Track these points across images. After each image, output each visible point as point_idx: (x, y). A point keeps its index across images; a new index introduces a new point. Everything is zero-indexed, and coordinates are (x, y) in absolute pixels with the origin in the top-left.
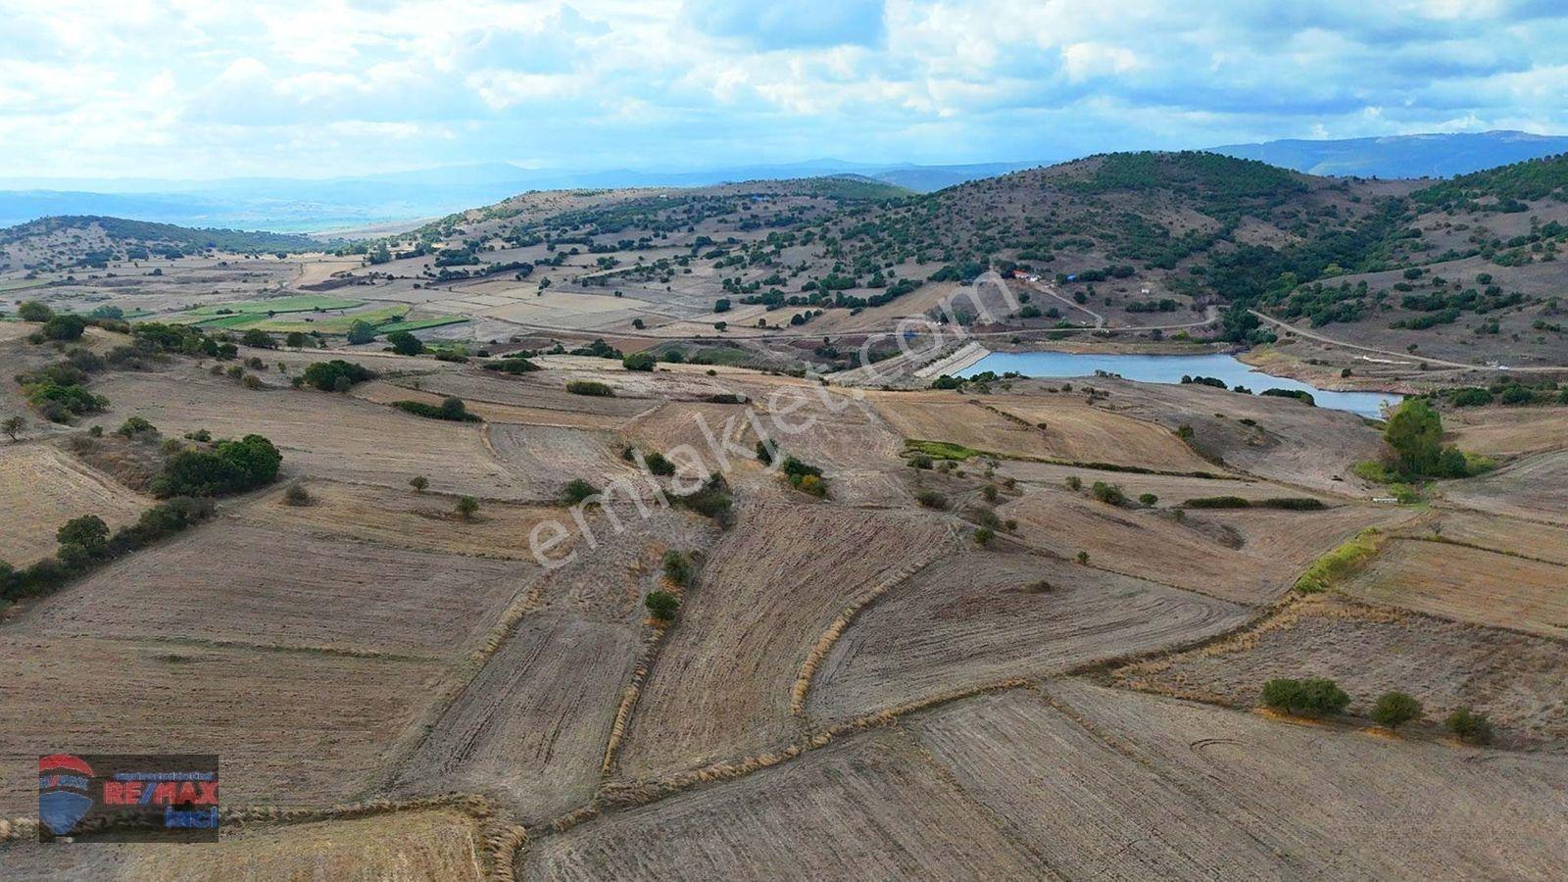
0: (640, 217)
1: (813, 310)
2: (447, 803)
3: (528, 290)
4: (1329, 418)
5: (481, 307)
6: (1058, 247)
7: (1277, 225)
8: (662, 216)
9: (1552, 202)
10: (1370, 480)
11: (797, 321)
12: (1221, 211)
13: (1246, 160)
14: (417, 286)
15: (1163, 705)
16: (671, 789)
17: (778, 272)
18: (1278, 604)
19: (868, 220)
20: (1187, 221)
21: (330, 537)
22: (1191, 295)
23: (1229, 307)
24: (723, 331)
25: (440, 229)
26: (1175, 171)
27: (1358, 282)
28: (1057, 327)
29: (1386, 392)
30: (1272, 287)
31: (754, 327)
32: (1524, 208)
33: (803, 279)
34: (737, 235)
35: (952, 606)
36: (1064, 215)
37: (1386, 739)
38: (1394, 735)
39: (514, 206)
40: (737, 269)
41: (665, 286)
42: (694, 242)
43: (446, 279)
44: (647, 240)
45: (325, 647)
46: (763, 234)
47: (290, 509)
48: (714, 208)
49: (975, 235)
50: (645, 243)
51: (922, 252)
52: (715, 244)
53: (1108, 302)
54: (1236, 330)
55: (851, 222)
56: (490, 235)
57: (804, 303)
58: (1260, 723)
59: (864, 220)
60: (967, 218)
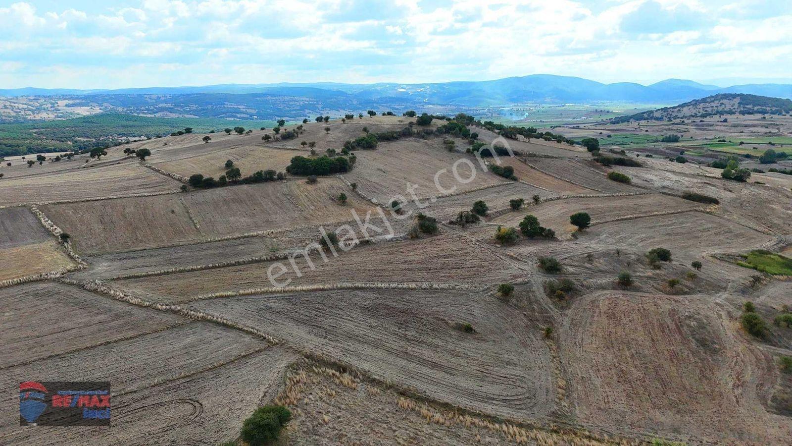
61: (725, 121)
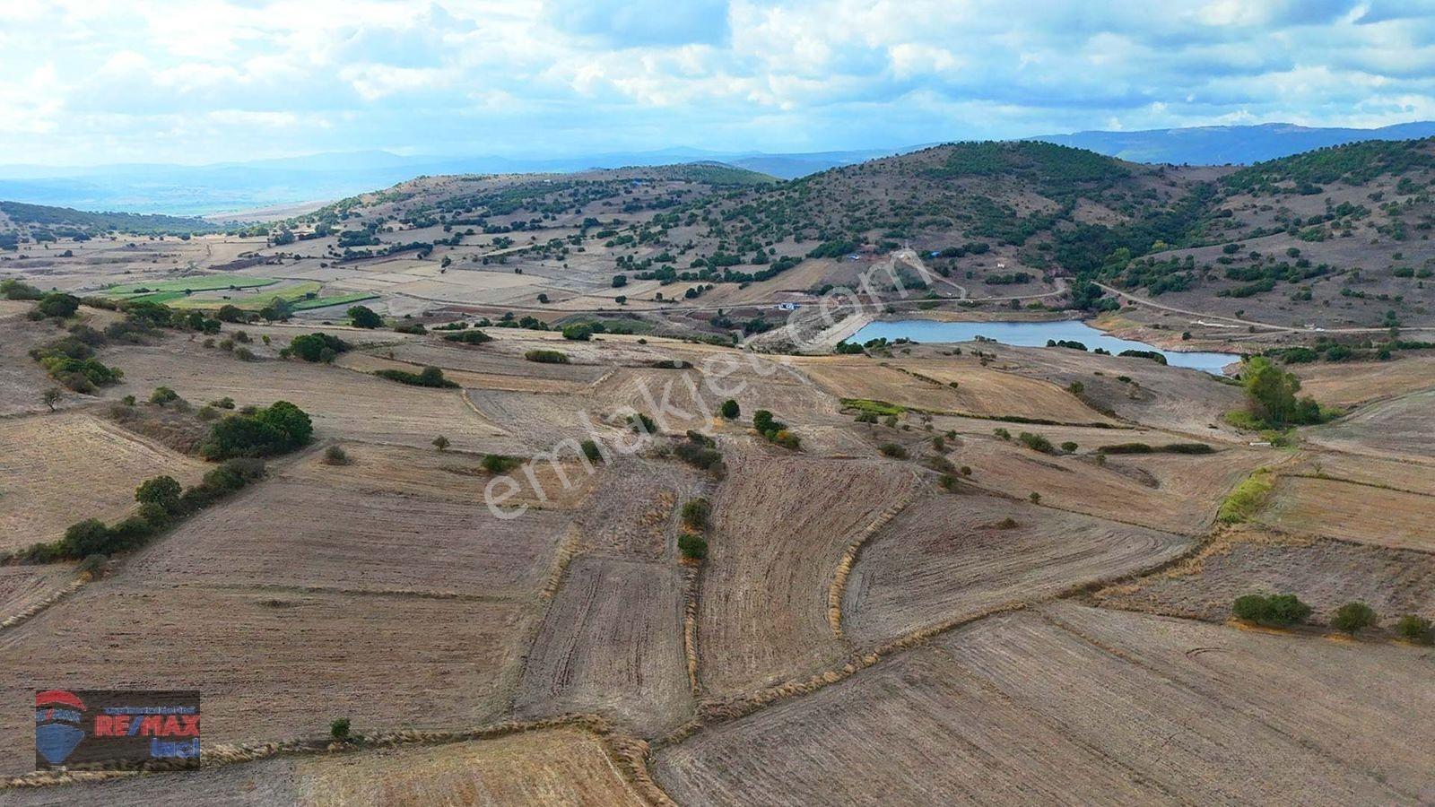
0: (529, 200)
1: (704, 285)
2: (567, 723)
3: (431, 269)
4: (1184, 375)
5: (388, 284)
6: (922, 226)
7: (1108, 206)
8: (549, 199)
9: (1342, 186)
10: (1241, 428)
11: (691, 294)
12: (1059, 194)
13: (1076, 148)
14: (324, 266)
15: (1149, 621)
16: (758, 704)
17: (667, 250)
18: (1210, 533)
19: (746, 203)
20: (1030, 203)
21: (376, 493)
22: (1041, 268)
23: (1075, 279)
24: (623, 304)
25: (336, 212)
26: (1016, 159)
27: (1186, 256)
28: (928, 298)
29: (1221, 353)
30: (1112, 261)
31: (652, 300)
32: (1319, 191)
33: (691, 257)
34: (623, 217)
35: (936, 542)
36: (923, 198)
37: (1348, 643)
38: (1353, 639)
39: (405, 189)
40: (628, 248)
41: (561, 264)
42: (582, 223)
43: (351, 258)
44: (538, 222)
45: (408, 590)
46: (647, 216)
47: (332, 468)
48: (598, 192)
49: (846, 216)
50: (536, 224)
51: (798, 232)
52: (601, 224)
53: (970, 275)
54: (1083, 299)
55: (730, 205)
56: (385, 217)
57: (695, 278)
58: (1235, 634)
59: (742, 202)
60: (836, 201)
61: (69, 254)
